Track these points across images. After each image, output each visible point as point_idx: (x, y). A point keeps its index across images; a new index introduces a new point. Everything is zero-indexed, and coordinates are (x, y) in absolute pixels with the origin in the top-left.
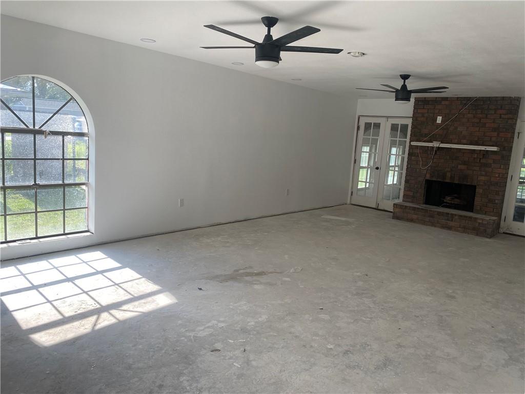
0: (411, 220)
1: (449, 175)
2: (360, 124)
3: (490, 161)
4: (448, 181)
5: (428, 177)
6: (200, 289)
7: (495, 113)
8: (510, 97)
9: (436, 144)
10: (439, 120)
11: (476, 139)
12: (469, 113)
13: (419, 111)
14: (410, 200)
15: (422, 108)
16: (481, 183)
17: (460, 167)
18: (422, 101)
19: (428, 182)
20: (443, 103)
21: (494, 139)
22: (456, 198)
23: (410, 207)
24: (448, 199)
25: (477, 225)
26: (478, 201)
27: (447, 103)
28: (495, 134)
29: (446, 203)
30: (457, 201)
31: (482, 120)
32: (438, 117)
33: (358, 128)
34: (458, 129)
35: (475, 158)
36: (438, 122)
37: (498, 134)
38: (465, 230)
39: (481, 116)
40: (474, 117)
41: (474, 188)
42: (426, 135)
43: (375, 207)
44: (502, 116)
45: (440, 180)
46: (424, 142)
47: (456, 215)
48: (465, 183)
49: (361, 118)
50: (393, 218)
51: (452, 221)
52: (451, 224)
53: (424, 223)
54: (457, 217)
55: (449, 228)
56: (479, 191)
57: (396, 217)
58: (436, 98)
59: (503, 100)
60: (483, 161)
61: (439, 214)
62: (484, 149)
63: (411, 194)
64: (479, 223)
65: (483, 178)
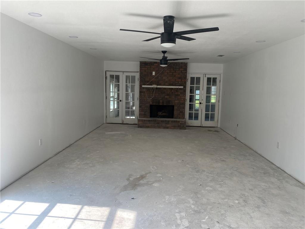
0: (148, 127)
1: (161, 101)
2: (107, 76)
3: (179, 93)
4: (161, 104)
5: (151, 103)
6: (133, 199)
7: (179, 70)
8: (185, 63)
9: (154, 86)
10: (154, 73)
11: (172, 83)
12: (168, 70)
13: (143, 69)
14: (142, 116)
15: (144, 67)
16: (177, 104)
17: (166, 97)
18: (144, 63)
19: (151, 106)
20: (155, 64)
21: (179, 82)
22: (164, 112)
23: (147, 120)
24: (160, 113)
25: (180, 124)
26: (175, 113)
27: (157, 64)
28: (180, 80)
29: (159, 115)
30: (164, 114)
31: (174, 73)
32: (153, 72)
33: (106, 78)
34: (163, 78)
35: (172, 92)
36: (153, 75)
37: (181, 81)
38: (174, 127)
39: (173, 71)
40: (170, 72)
41: (173, 106)
42: (148, 82)
43: (121, 123)
44: (182, 71)
45: (157, 104)
46: (147, 85)
47: (170, 121)
48: (169, 105)
49: (107, 72)
50: (138, 127)
51: (168, 124)
52: (168, 125)
53: (154, 127)
54: (170, 122)
55: (167, 128)
56: (175, 108)
57: (140, 126)
58: (151, 62)
59: (182, 64)
60: (176, 93)
61: (162, 121)
62: (177, 88)
63: (143, 113)
64: (180, 123)
65: (176, 101)
